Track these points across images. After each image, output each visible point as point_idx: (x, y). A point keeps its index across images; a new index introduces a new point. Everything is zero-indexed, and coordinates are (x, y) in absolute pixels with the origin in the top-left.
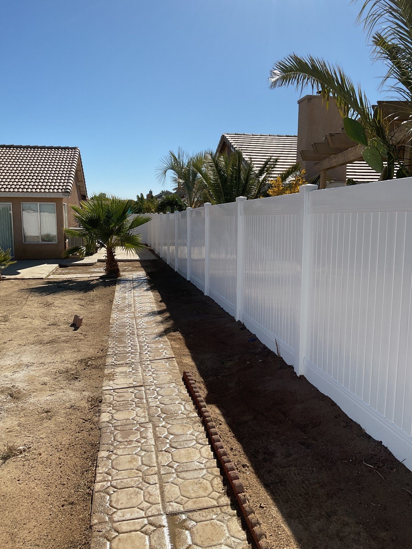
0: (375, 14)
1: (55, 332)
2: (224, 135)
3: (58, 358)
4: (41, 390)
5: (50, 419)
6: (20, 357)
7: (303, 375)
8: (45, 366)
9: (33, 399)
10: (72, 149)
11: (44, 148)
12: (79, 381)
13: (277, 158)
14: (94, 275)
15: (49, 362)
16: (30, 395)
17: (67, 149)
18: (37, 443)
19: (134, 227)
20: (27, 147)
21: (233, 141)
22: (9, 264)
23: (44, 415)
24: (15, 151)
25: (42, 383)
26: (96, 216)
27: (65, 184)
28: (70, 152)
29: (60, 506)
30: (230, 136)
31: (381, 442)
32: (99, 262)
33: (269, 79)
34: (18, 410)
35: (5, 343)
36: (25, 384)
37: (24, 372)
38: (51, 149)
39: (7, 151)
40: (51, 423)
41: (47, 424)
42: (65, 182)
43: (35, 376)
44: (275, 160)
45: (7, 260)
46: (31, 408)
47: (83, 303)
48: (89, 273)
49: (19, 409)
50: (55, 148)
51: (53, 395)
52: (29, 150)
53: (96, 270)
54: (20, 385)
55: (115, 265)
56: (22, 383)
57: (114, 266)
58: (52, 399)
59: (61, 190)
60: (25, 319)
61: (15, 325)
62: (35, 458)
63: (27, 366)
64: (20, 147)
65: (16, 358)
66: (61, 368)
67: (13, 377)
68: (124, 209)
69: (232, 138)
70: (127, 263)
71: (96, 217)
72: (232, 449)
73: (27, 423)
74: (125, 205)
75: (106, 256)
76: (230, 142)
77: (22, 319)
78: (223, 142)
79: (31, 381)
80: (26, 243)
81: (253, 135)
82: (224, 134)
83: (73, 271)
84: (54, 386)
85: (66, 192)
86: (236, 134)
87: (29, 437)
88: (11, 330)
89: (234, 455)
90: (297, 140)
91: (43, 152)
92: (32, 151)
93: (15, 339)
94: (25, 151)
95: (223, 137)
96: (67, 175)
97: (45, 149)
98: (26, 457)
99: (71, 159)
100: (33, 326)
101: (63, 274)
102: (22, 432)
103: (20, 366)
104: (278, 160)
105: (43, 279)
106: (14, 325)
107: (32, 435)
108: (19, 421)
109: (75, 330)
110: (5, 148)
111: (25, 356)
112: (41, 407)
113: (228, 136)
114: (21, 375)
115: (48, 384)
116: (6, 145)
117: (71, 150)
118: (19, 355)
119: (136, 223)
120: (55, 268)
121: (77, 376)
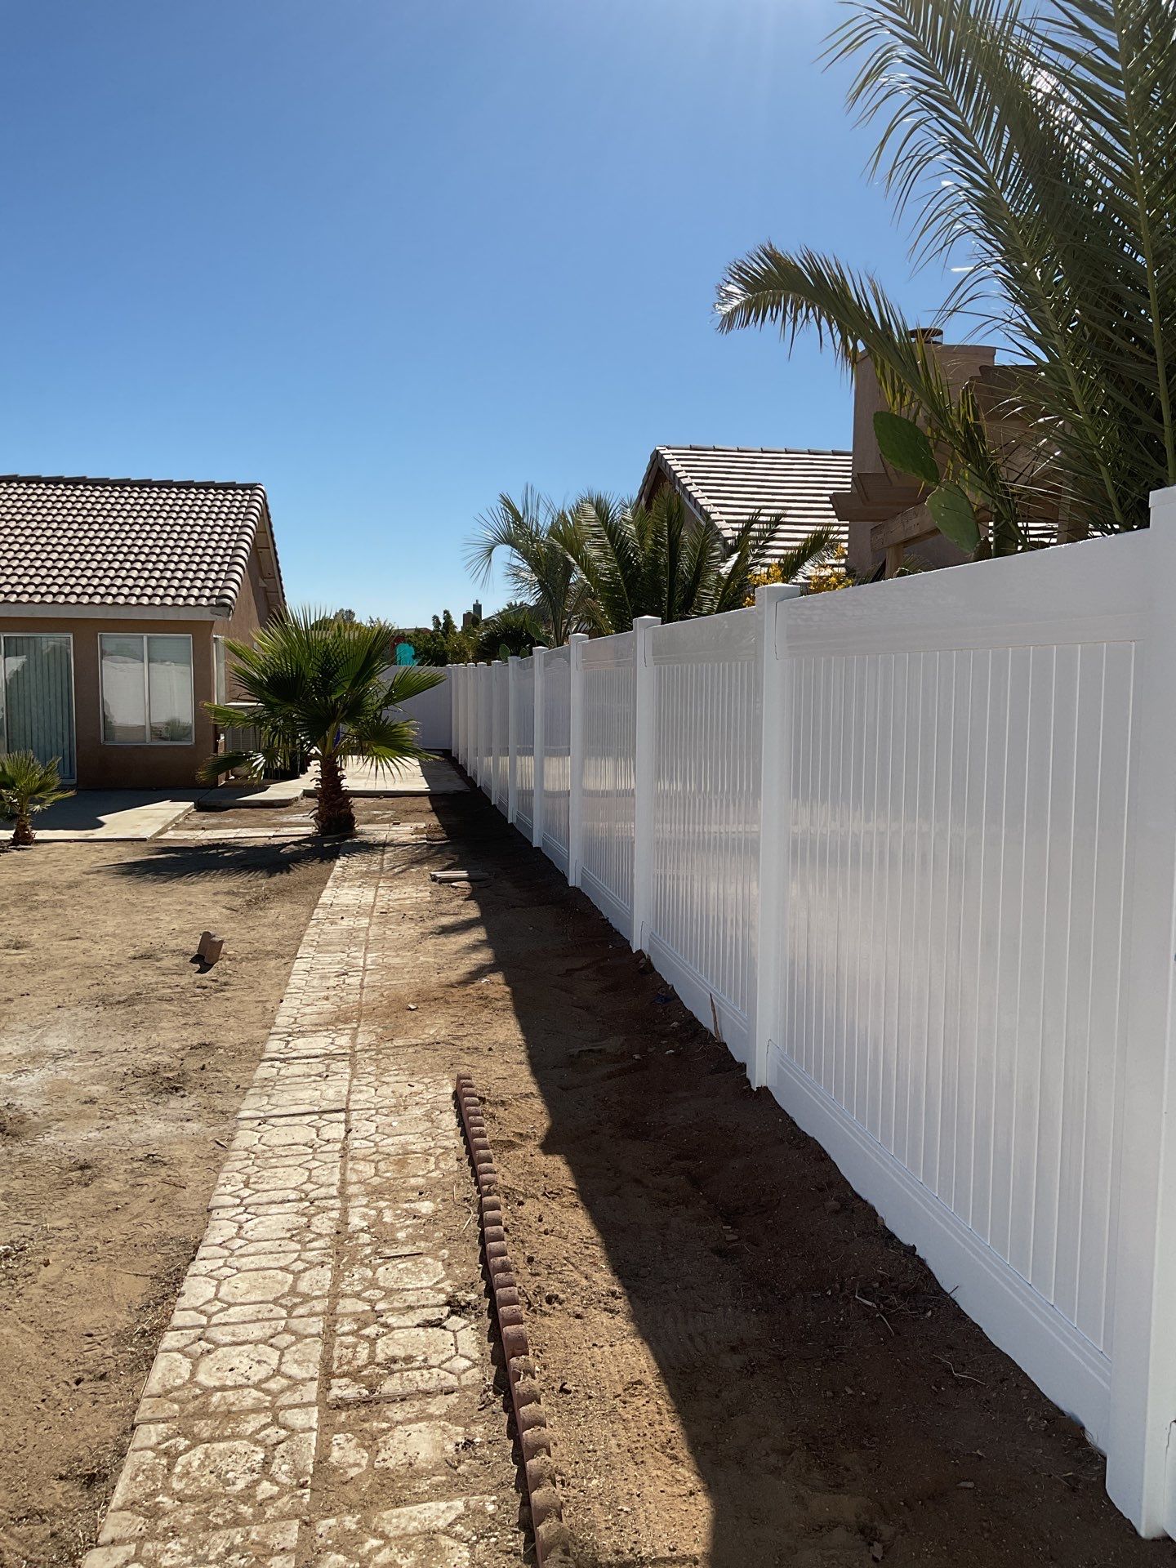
0: (916, 155)
1: (148, 976)
2: (657, 452)
3: (140, 1041)
4: (80, 1116)
5: (87, 1185)
6: (43, 1036)
7: (766, 1088)
8: (103, 1059)
9: (53, 1138)
10: (243, 490)
11: (169, 485)
12: (183, 1096)
13: (779, 511)
14: (286, 831)
15: (113, 1049)
16: (49, 1127)
17: (231, 488)
18: (44, 1240)
19: (398, 700)
20: (122, 484)
21: (682, 466)
22: (54, 798)
23: (75, 1175)
24: (88, 493)
25: (83, 1100)
26: (292, 670)
27: (220, 583)
28: (239, 498)
29: (71, 1382)
30: (673, 454)
31: (914, 1248)
32: (308, 797)
33: (714, 306)
34: (11, 1163)
35: (10, 1000)
36: (40, 1102)
37: (44, 1072)
38: (188, 488)
39: (68, 493)
40: (87, 1195)
41: (79, 1195)
42: (221, 579)
43: (72, 1083)
44: (773, 519)
45: (49, 787)
46: (44, 1158)
47: (238, 902)
48: (275, 825)
49: (13, 1160)
50: (198, 486)
51: (108, 1127)
52: (126, 491)
53: (293, 819)
54: (27, 1104)
55: (342, 803)
56: (31, 1099)
57: (341, 806)
58: (103, 1138)
59: (208, 598)
60: (73, 943)
61: (44, 957)
62: (30, 1275)
63: (56, 1058)
64: (103, 483)
65: (32, 1039)
66: (143, 1065)
67: (13, 1083)
68: (369, 652)
69: (678, 460)
70: (384, 801)
71: (292, 674)
72: (530, 1260)
73: (27, 1192)
74: (372, 641)
75: (318, 780)
76: (675, 468)
77: (65, 943)
78: (655, 468)
79: (57, 1093)
80: (108, 743)
81: (739, 451)
82: (658, 448)
83: (231, 820)
84: (113, 1108)
85: (221, 606)
86: (691, 449)
87: (26, 1224)
88: (30, 969)
89: (531, 1274)
90: (850, 463)
91: (164, 495)
92: (135, 495)
93: (39, 992)
94: (116, 494)
95: (657, 457)
96: (228, 559)
97: (169, 488)
98: (10, 1271)
99: (241, 516)
100: (91, 960)
101: (203, 829)
102: (11, 1214)
103: (37, 1058)
104: (783, 519)
105: (144, 840)
106: (42, 955)
107: (34, 1222)
108: (7, 1188)
109: (200, 972)
110: (62, 486)
111: (56, 1033)
112: (70, 1157)
113: (668, 455)
114: (34, 1079)
115: (100, 1101)
116: (66, 476)
117: (241, 492)
118: (40, 1031)
119: (404, 690)
120: (182, 812)
121: (179, 1083)
